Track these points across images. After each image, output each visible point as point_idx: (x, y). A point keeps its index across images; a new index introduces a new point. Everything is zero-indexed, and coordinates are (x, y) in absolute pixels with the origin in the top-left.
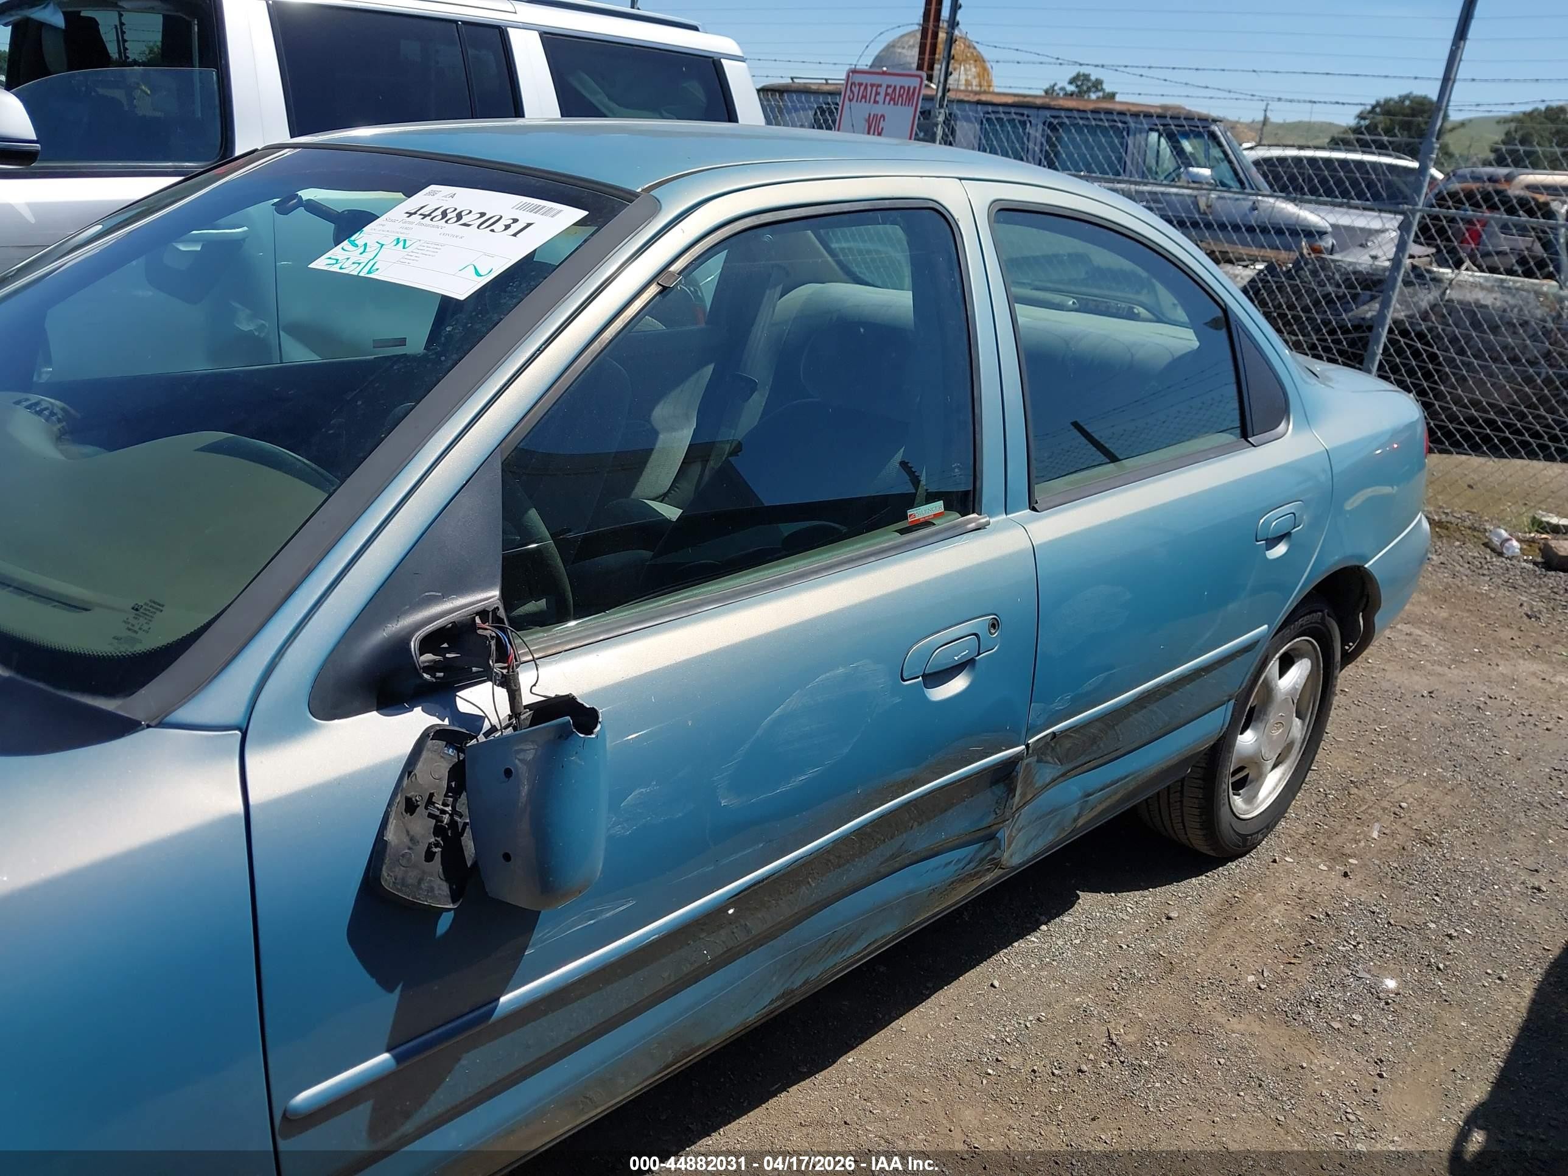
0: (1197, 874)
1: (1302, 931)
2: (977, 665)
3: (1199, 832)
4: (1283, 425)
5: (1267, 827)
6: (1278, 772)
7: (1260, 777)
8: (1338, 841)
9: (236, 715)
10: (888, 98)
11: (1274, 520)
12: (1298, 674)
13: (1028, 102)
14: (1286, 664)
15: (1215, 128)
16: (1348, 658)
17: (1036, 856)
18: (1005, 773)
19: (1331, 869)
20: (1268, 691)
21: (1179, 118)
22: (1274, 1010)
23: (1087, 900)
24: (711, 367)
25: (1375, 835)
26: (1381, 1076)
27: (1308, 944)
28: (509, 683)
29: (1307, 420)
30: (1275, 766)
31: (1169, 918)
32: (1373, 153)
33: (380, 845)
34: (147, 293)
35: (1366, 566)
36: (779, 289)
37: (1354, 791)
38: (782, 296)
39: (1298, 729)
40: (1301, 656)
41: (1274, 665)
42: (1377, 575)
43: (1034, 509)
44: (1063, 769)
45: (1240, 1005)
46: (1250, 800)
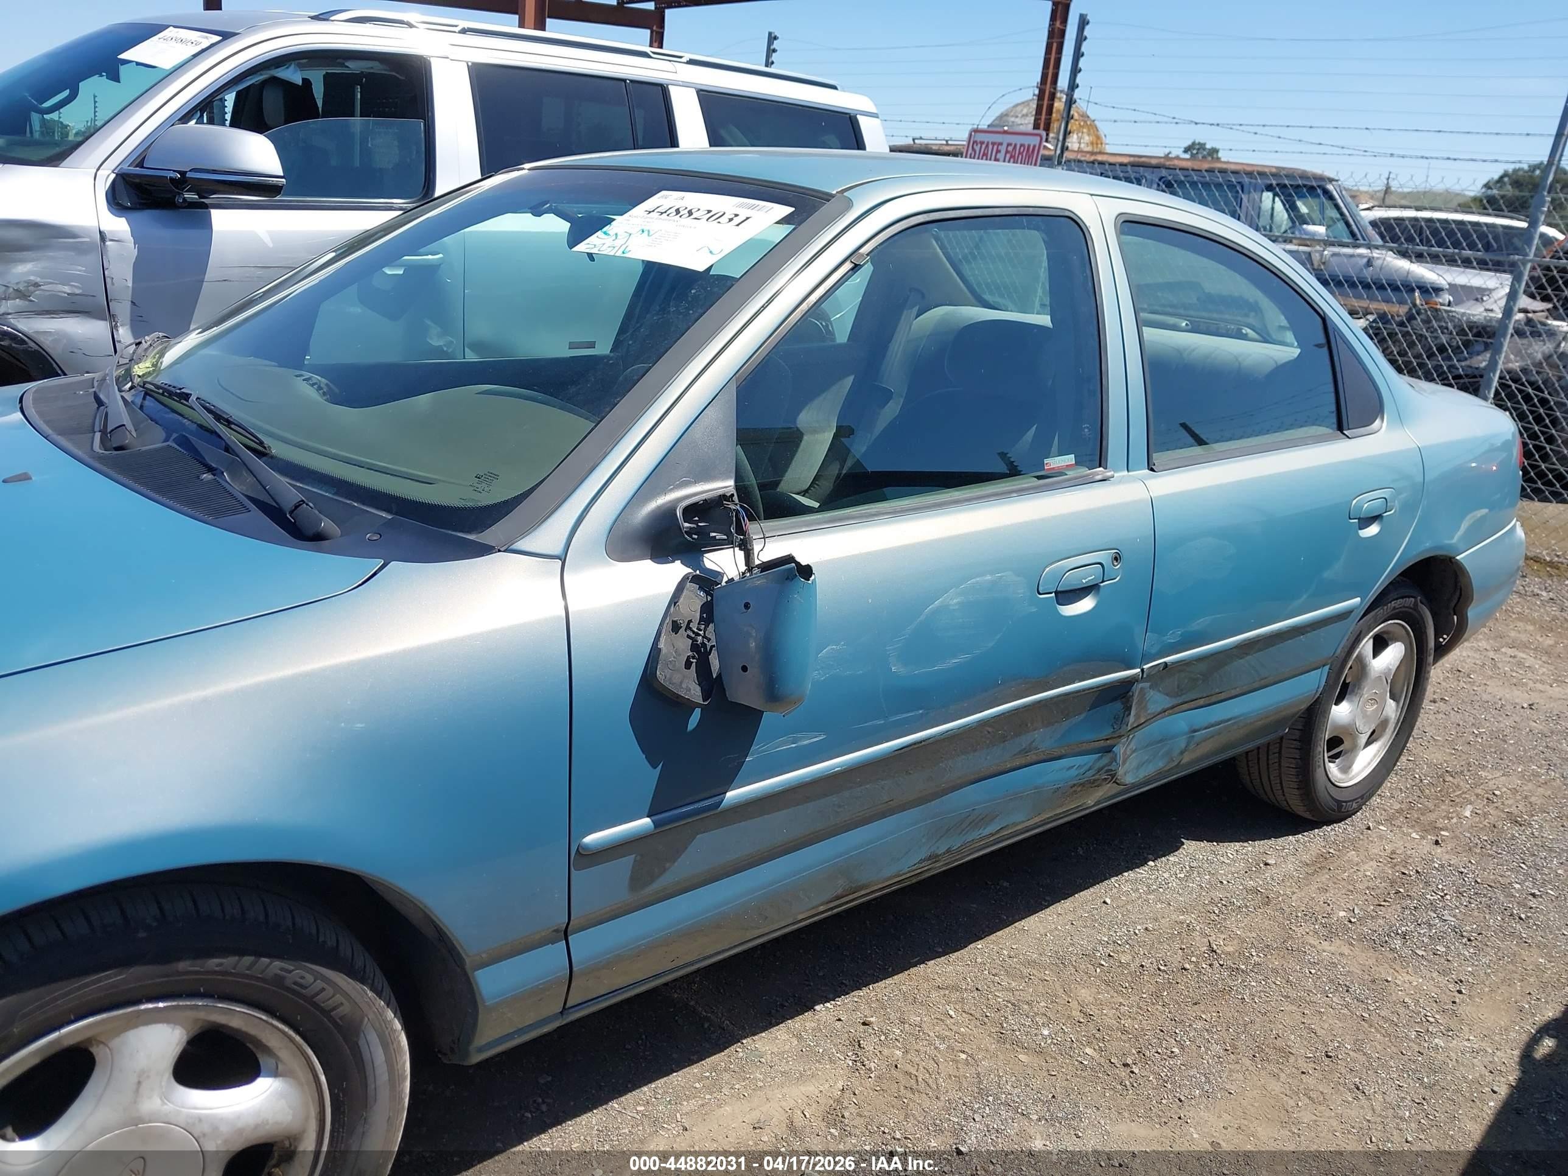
0: (1294, 833)
1: (1393, 883)
2: (1101, 590)
3: (1296, 792)
4: (1378, 422)
5: (1362, 797)
6: (1374, 748)
7: (1354, 749)
8: (1432, 817)
9: (558, 550)
10: (1008, 156)
11: (1367, 503)
12: (1393, 654)
13: (1143, 162)
14: (1380, 644)
15: (1330, 187)
16: (1442, 651)
17: (1146, 783)
18: (1121, 692)
19: (1422, 838)
20: (1362, 668)
22: (1362, 938)
23: (1191, 848)
24: (851, 378)
25: (1468, 814)
26: (1460, 992)
27: (1398, 892)
28: (745, 547)
29: (1400, 419)
30: (1369, 743)
31: (1266, 864)
34: (358, 310)
35: (1458, 558)
36: (915, 310)
37: (1449, 778)
38: (918, 316)
39: (1391, 709)
40: (1396, 640)
41: (1366, 645)
42: (1468, 567)
43: (1152, 470)
44: (1175, 701)
45: (1330, 933)
46: (1345, 769)
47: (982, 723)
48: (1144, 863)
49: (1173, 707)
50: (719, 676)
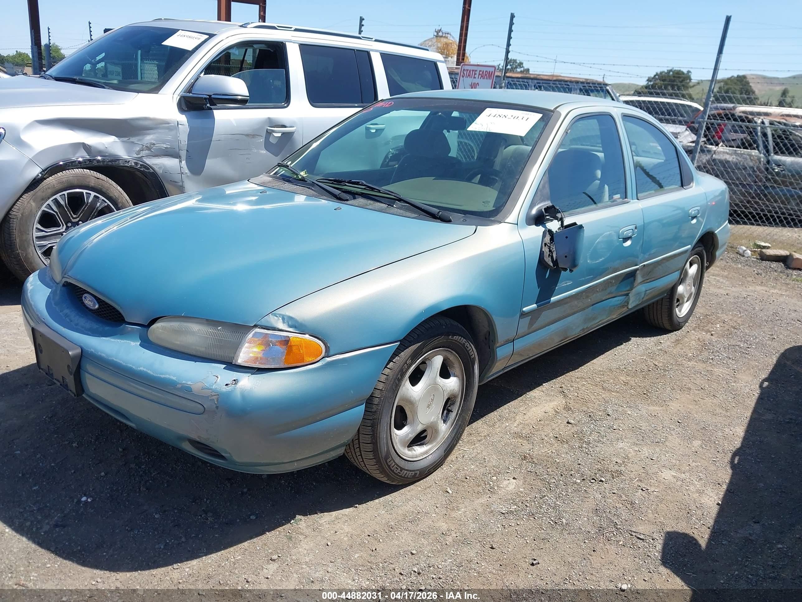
0: (665, 334)
1: (702, 346)
2: (633, 239)
3: (667, 318)
4: (692, 184)
5: (685, 321)
6: (688, 303)
7: (683, 303)
8: (707, 328)
9: (516, 223)
10: (480, 76)
11: (693, 212)
12: (695, 268)
14: (691, 265)
15: (608, 88)
16: (708, 268)
18: (632, 274)
19: (707, 334)
20: (686, 273)
21: (601, 84)
22: (699, 360)
23: (633, 339)
25: (718, 326)
26: (735, 372)
27: (705, 348)
30: (687, 302)
31: (661, 343)
32: (667, 98)
33: (542, 253)
35: (716, 232)
37: (708, 317)
39: (693, 289)
40: (695, 263)
41: (688, 264)
42: (719, 236)
43: (638, 199)
44: (644, 279)
45: (690, 360)
46: (680, 311)
47: (604, 281)
48: (622, 344)
49: (643, 281)
50: (556, 260)
